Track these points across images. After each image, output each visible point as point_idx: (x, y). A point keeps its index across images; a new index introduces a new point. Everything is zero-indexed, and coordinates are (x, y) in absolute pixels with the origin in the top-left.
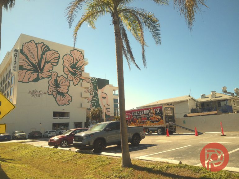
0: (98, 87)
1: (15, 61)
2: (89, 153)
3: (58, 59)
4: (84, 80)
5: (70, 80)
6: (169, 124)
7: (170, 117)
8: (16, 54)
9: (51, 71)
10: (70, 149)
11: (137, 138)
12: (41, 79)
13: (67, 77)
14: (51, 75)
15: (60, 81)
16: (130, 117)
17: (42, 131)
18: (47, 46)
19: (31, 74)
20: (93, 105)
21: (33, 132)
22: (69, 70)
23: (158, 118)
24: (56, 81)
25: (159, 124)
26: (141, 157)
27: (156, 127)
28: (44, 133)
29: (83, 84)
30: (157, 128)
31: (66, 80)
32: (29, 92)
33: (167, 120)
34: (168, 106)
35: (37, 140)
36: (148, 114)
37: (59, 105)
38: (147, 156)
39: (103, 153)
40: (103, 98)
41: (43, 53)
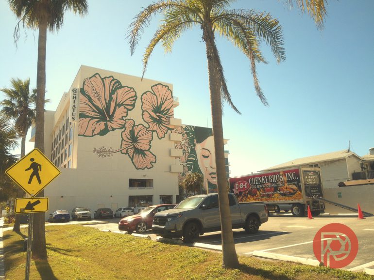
0: (195, 140)
1: (74, 106)
2: (176, 244)
3: (135, 100)
4: (173, 129)
5: (152, 131)
6: (313, 198)
7: (313, 187)
8: (75, 96)
9: (124, 118)
10: (149, 236)
11: (254, 221)
12: (111, 130)
13: (147, 126)
14: (126, 123)
15: (138, 133)
16: (246, 187)
17: (114, 209)
18: (118, 82)
19: (96, 124)
20: (189, 169)
21: (100, 210)
22: (151, 116)
23: (292, 189)
24: (132, 132)
25: (295, 199)
26: (256, 253)
27: (289, 204)
28: (117, 211)
29: (171, 136)
30: (291, 205)
31: (147, 130)
32: (95, 150)
33: (308, 192)
34: (309, 169)
35: (106, 222)
36: (277, 182)
37: (138, 169)
38: (268, 251)
39: (197, 244)
40: (204, 156)
41: (113, 92)
